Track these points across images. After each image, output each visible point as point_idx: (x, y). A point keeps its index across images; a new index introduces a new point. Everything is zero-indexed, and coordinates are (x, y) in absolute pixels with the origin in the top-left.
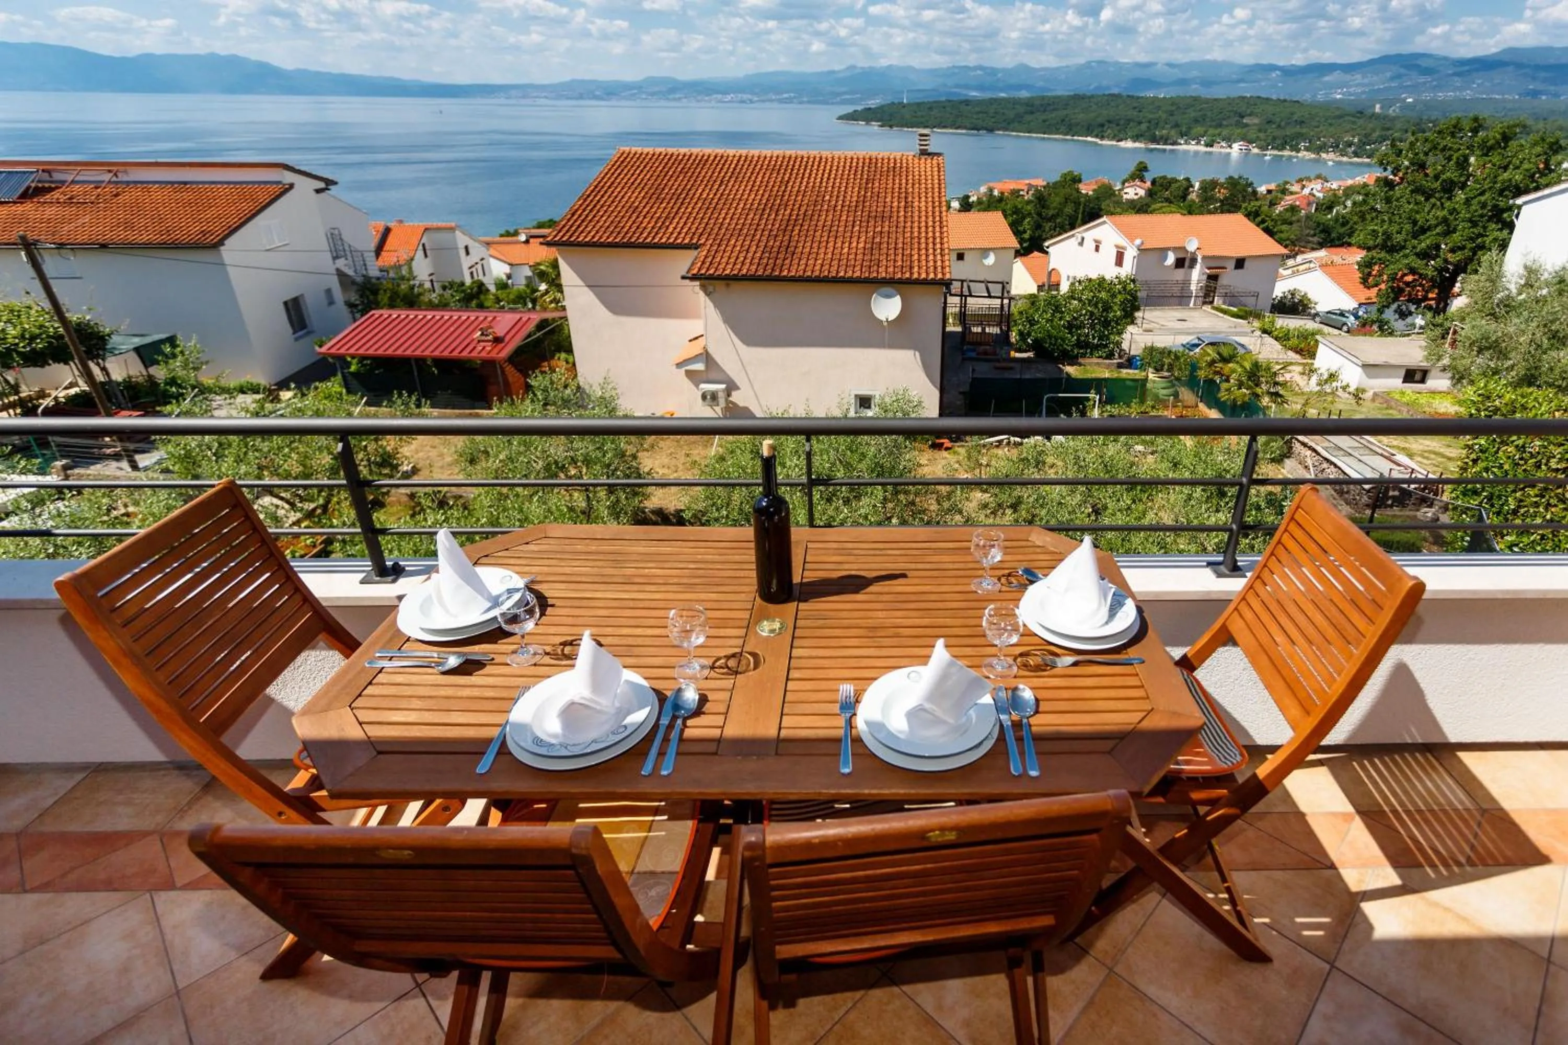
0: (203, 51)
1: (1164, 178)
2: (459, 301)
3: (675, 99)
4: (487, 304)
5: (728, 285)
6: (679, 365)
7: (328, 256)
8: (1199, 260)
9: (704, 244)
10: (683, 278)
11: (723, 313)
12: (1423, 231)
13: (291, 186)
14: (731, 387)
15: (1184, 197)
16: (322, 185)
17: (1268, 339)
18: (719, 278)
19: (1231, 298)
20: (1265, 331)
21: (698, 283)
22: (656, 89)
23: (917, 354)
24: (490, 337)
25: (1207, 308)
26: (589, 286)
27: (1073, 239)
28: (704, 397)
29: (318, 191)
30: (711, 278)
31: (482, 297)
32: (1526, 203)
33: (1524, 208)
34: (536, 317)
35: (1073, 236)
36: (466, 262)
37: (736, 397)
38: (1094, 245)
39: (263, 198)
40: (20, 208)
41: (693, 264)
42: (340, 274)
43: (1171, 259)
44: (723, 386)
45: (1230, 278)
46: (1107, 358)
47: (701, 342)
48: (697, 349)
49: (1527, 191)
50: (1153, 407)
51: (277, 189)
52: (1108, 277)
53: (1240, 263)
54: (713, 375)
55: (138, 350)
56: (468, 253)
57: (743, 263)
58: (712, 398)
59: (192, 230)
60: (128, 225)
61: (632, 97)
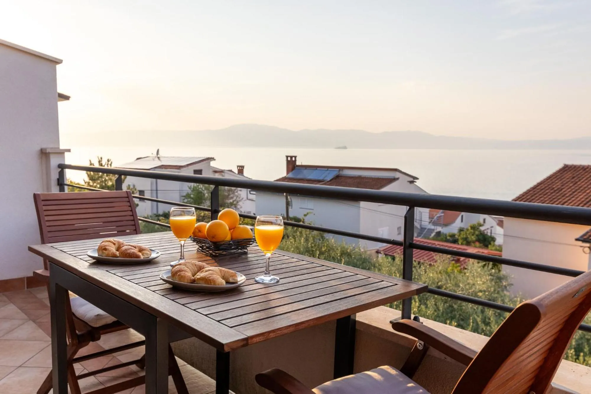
13: (398, 179)
16: (411, 179)
21: (588, 245)
29: (411, 182)
39: (384, 183)
41: (588, 232)
56: (484, 222)
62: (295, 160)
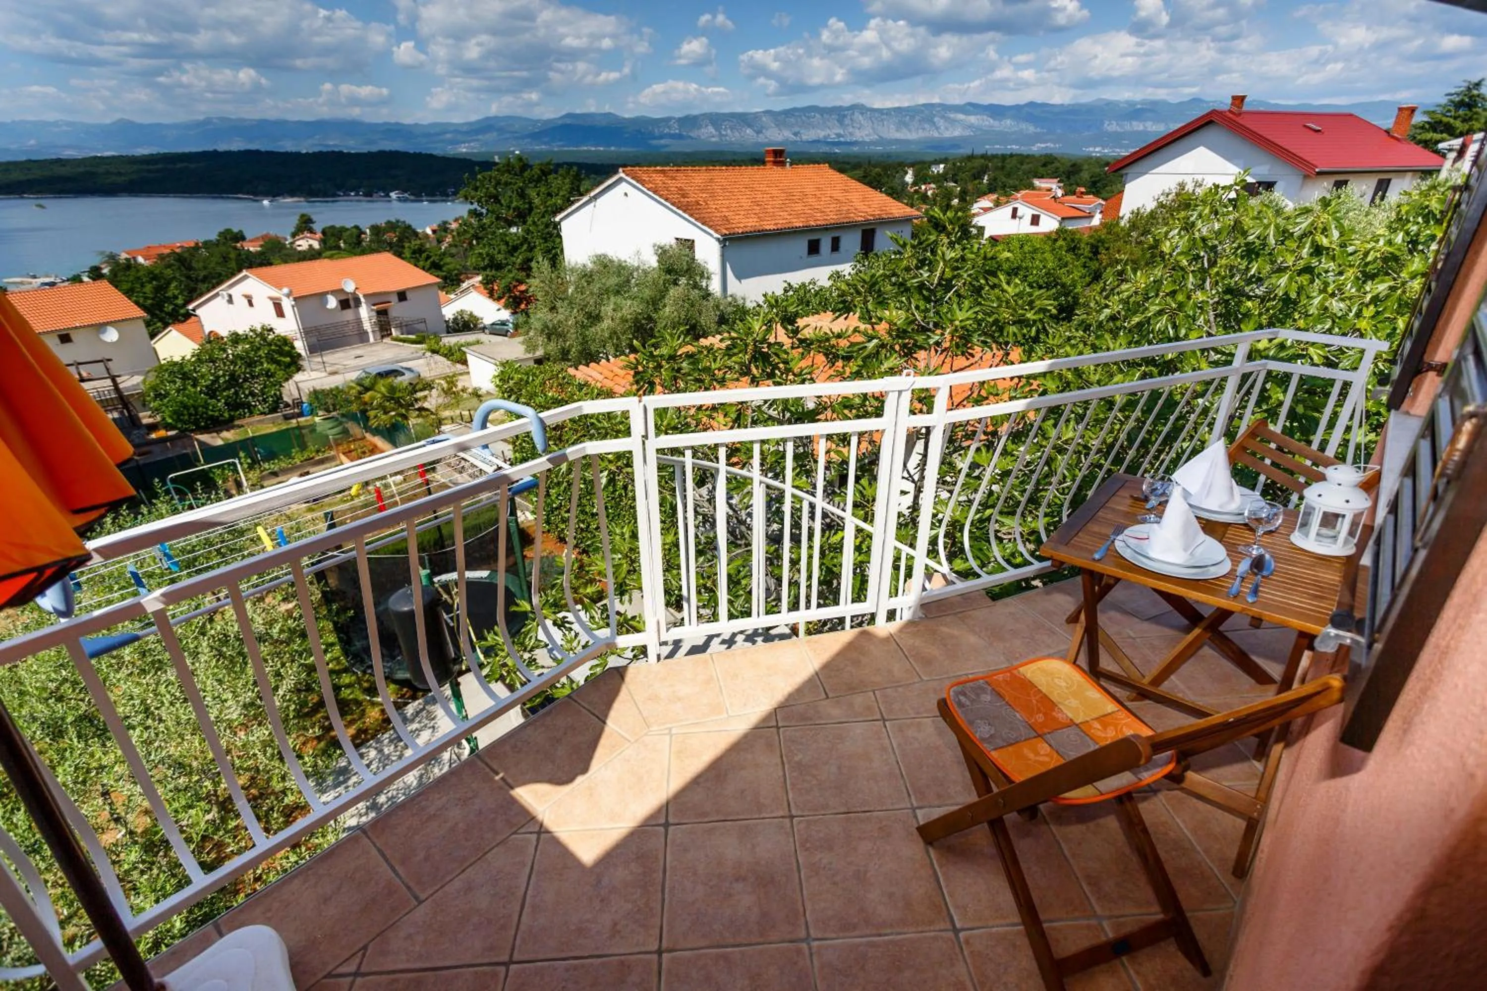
1: (333, 227)
8: (362, 300)
12: (515, 248)
15: (359, 242)
17: (437, 357)
19: (407, 327)
20: (434, 352)
25: (387, 340)
27: (219, 299)
32: (562, 220)
33: (562, 224)
35: (217, 295)
38: (246, 301)
43: (332, 302)
45: (397, 310)
46: (271, 412)
49: (562, 210)
50: (318, 451)
52: (241, 332)
53: (402, 296)
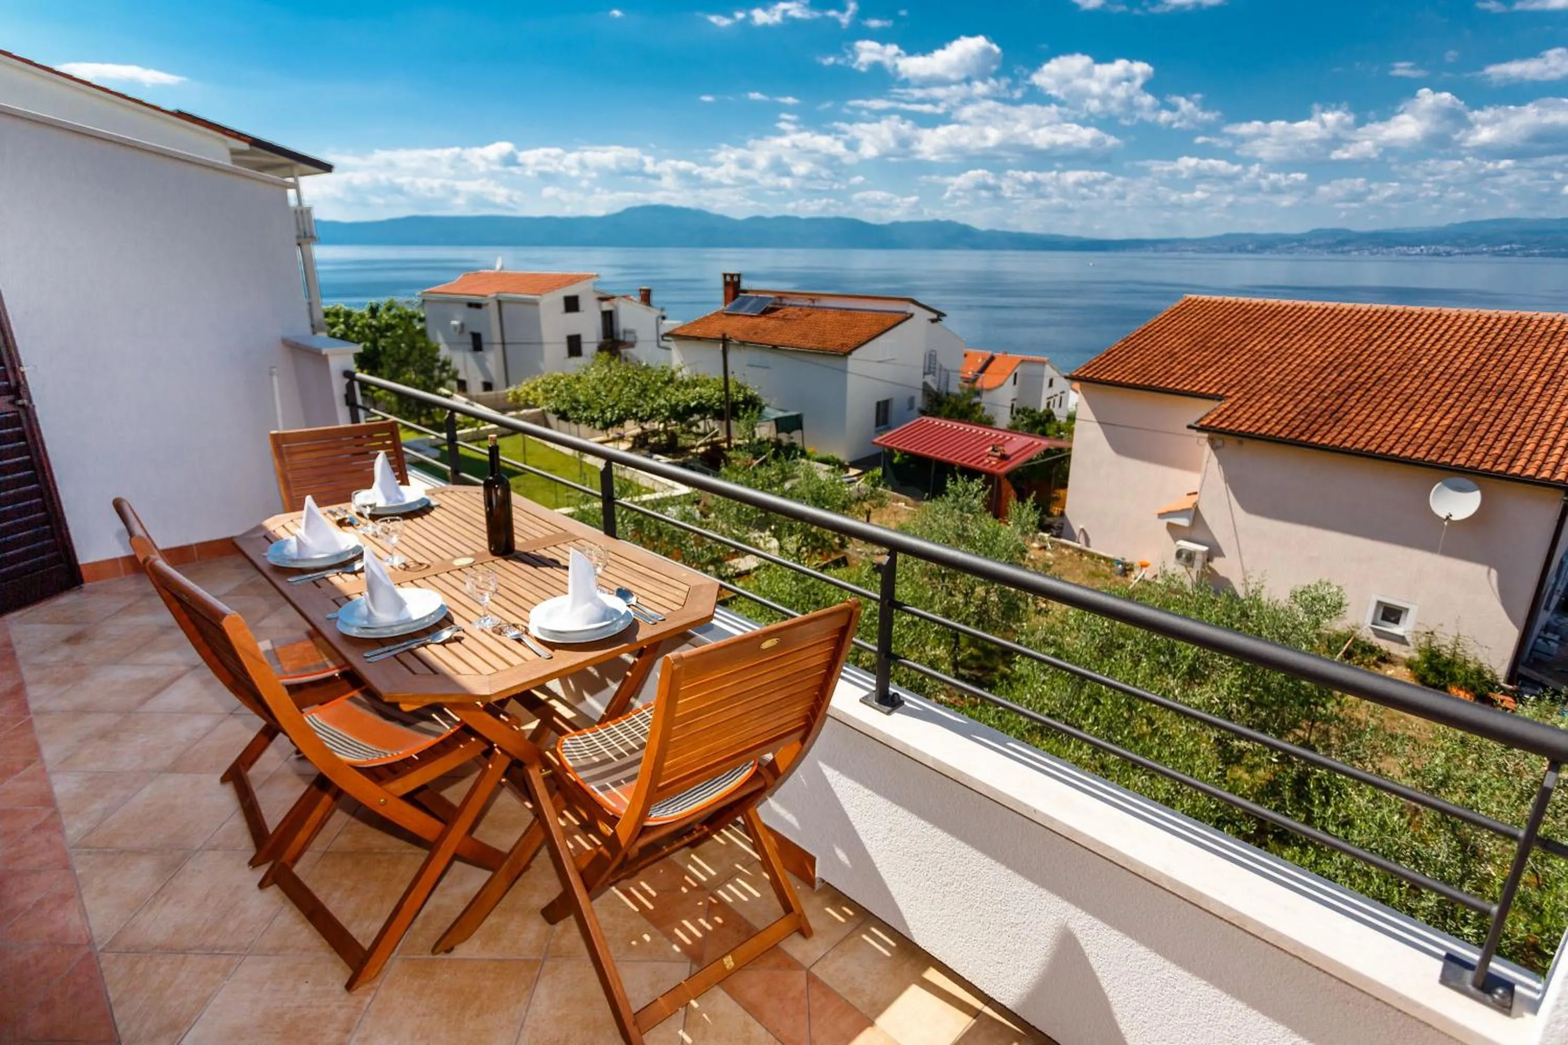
0: (929, 219)
2: (1026, 425)
3: (1342, 252)
4: (1050, 431)
5: (1240, 443)
6: (1161, 516)
7: (921, 371)
9: (1231, 397)
10: (1190, 427)
11: (1226, 472)
13: (912, 315)
14: (1214, 552)
16: (934, 316)
18: (1231, 433)
21: (1206, 435)
22: (1322, 241)
23: (1494, 573)
24: (998, 454)
26: (1099, 423)
28: (1179, 554)
29: (933, 321)
30: (1222, 432)
31: (1047, 425)
34: (1045, 443)
36: (1046, 393)
37: (1217, 564)
39: (889, 323)
40: (758, 320)
41: (1208, 415)
42: (925, 384)
44: (1205, 548)
47: (1194, 498)
48: (1188, 503)
51: (899, 317)
54: (1196, 534)
55: (777, 421)
56: (1051, 384)
57: (1267, 422)
58: (1187, 558)
59: (835, 341)
60: (805, 336)
61: (1290, 251)
62: (739, 282)
